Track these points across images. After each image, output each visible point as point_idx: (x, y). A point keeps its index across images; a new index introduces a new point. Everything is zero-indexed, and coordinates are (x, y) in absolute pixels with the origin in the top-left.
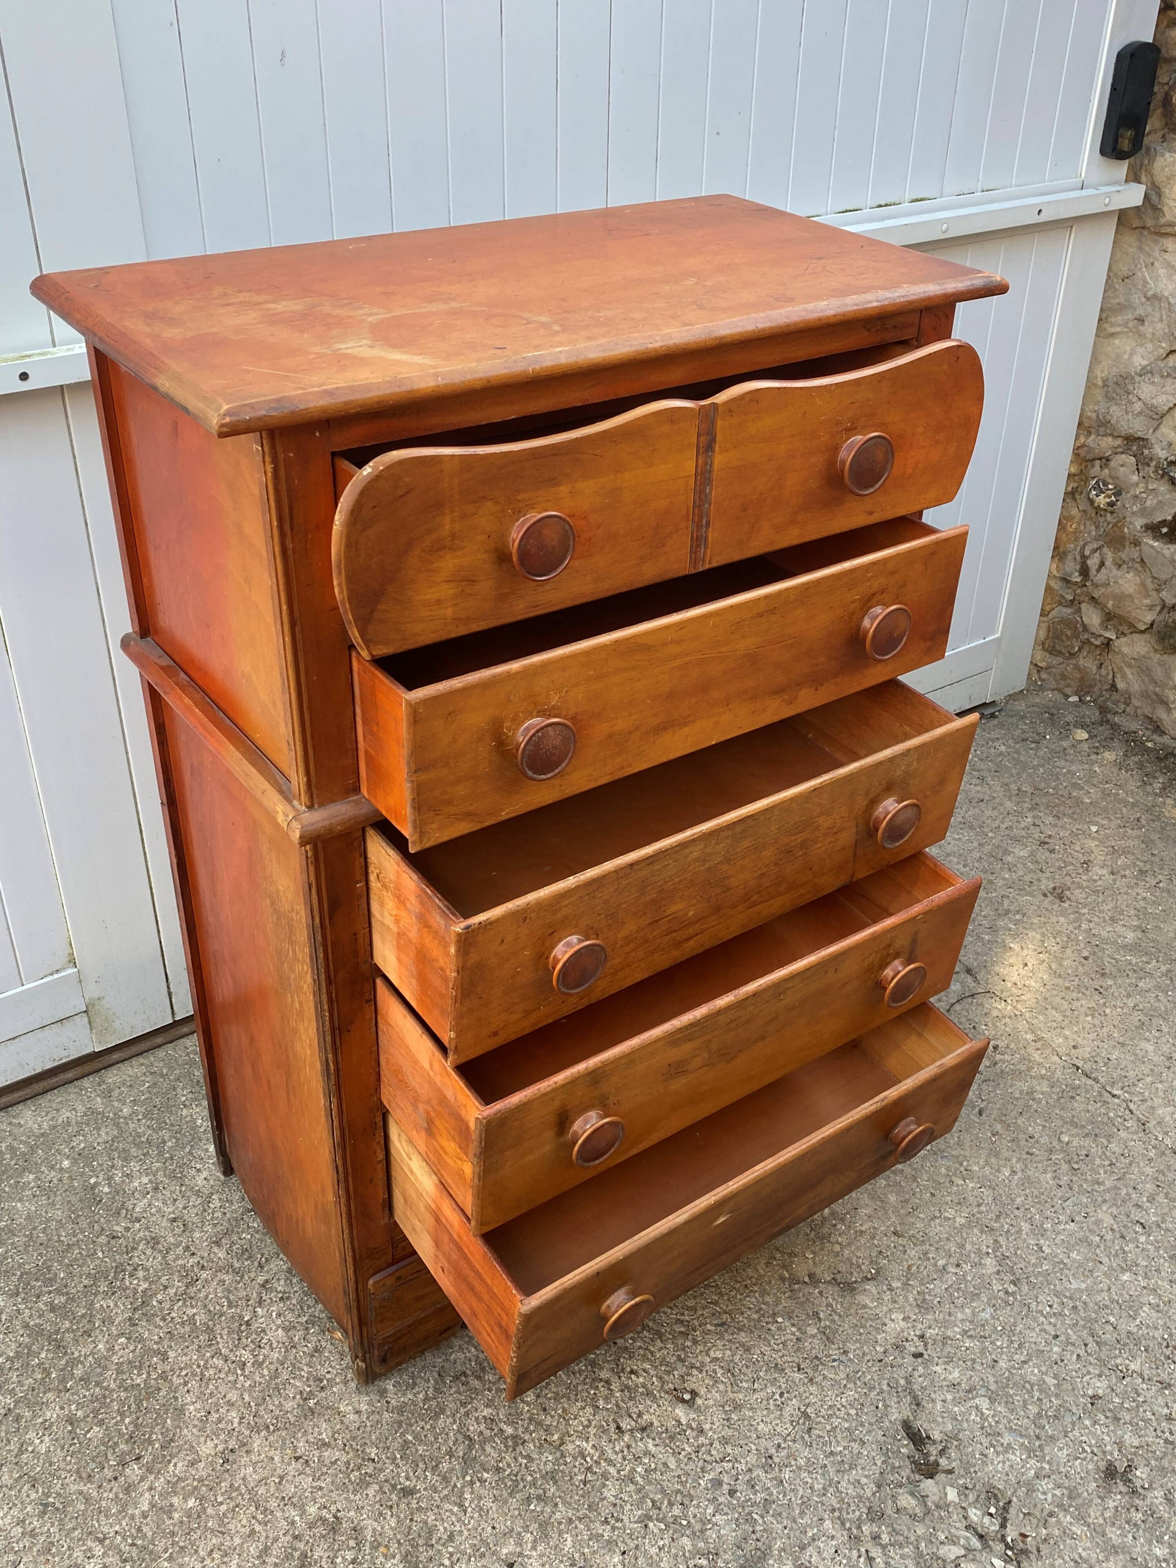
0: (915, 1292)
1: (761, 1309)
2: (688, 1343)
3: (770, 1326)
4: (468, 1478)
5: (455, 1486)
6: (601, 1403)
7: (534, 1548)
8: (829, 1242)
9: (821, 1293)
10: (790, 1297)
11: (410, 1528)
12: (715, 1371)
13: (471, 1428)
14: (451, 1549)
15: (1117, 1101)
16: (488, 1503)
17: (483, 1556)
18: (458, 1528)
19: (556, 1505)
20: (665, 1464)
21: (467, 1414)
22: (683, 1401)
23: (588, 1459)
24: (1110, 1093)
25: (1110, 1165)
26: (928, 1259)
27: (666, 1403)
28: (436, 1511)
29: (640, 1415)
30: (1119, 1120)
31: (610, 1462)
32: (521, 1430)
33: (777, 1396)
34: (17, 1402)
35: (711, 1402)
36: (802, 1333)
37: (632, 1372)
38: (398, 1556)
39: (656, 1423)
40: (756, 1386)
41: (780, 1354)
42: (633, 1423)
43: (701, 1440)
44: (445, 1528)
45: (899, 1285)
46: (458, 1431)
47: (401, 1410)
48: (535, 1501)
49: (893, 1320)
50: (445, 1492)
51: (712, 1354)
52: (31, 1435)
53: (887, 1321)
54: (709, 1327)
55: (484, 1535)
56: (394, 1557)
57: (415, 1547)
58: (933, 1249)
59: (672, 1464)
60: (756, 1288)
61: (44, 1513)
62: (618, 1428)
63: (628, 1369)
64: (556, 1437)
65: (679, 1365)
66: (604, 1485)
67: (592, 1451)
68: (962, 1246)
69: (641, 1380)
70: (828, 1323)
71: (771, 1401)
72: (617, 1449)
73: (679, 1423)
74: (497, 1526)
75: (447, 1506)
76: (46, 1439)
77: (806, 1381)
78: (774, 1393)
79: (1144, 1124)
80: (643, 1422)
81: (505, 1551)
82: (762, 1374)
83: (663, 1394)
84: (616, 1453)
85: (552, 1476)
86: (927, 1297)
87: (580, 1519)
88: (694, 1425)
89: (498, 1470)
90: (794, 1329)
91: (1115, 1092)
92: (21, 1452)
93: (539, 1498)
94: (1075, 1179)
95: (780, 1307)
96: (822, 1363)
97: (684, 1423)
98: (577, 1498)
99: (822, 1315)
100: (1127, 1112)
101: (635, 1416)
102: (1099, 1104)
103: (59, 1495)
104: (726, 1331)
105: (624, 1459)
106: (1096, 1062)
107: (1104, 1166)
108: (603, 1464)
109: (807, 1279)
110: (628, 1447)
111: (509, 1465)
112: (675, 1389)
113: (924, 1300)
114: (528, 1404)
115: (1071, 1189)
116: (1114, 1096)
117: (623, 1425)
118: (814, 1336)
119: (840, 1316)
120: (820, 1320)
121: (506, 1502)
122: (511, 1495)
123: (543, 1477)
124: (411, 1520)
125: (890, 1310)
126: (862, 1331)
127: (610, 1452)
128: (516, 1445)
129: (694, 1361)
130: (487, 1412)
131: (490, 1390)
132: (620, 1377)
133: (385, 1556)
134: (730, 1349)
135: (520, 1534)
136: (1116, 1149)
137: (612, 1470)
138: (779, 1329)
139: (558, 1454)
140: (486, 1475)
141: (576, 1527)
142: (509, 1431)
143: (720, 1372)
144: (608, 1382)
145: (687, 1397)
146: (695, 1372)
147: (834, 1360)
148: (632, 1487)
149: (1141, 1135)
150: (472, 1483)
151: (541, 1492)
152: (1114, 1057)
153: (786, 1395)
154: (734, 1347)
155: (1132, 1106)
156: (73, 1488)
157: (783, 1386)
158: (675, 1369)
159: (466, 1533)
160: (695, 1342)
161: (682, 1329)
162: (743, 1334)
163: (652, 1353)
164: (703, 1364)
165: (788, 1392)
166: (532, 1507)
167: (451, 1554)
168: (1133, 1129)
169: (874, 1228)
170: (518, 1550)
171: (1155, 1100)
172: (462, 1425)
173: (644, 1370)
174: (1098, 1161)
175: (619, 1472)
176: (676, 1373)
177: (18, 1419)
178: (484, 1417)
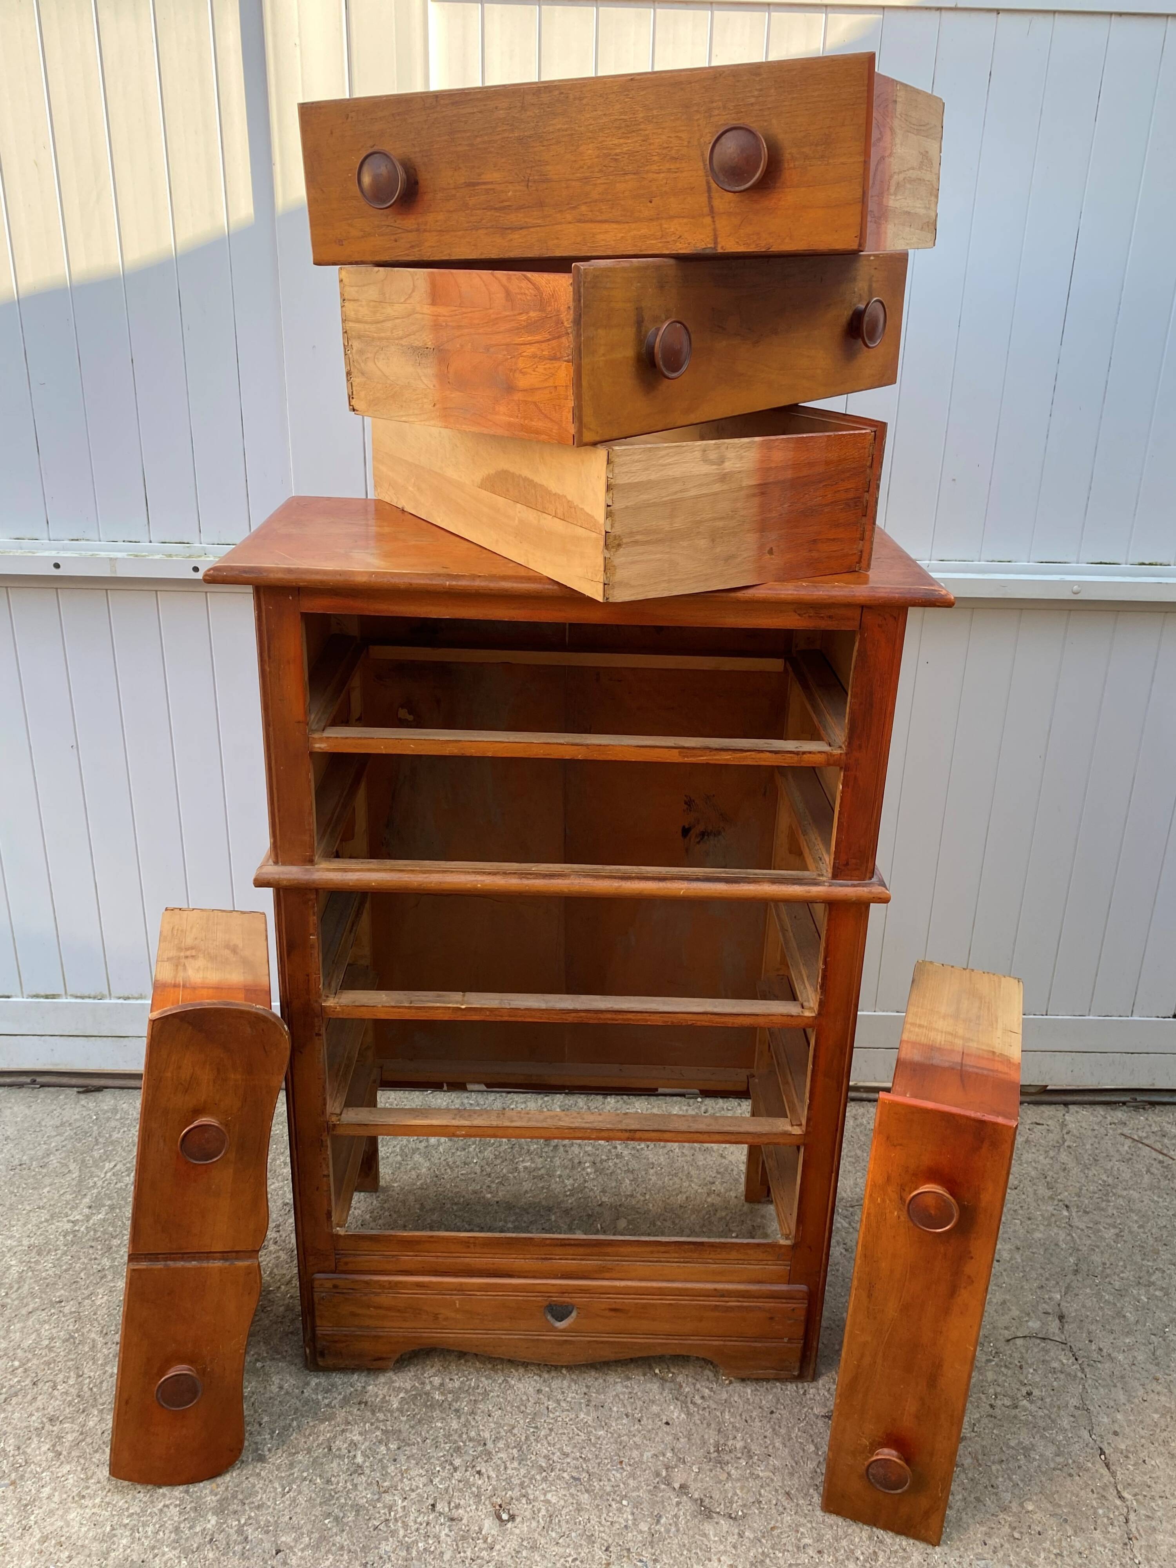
0: (760, 1550)
1: (618, 1486)
2: (538, 1477)
3: (613, 1503)
4: (305, 1474)
5: (293, 1474)
6: (436, 1481)
7: (303, 1550)
8: (722, 1468)
9: (678, 1504)
10: (650, 1491)
11: (242, 1482)
12: (539, 1510)
13: (337, 1442)
14: (253, 1514)
15: (1118, 1502)
16: (301, 1500)
17: (267, 1532)
18: (269, 1503)
19: (343, 1531)
20: (442, 1553)
21: (343, 1431)
22: (499, 1518)
23: (392, 1514)
24: (1118, 1492)
25: (1056, 1555)
26: (797, 1531)
27: (484, 1511)
28: (266, 1483)
29: (457, 1507)
30: (1105, 1520)
31: (405, 1526)
32: (367, 1464)
33: (570, 1559)
34: (111, 1267)
35: (517, 1531)
36: (634, 1524)
37: (479, 1472)
38: (218, 1497)
39: (465, 1521)
40: (561, 1541)
41: (602, 1529)
42: (447, 1509)
43: (484, 1554)
44: (261, 1498)
45: (752, 1536)
46: (328, 1439)
47: (306, 1402)
48: (331, 1519)
49: (720, 1561)
50: (283, 1475)
51: (549, 1496)
52: (101, 1291)
53: (714, 1558)
54: (565, 1475)
55: (281, 1519)
56: (216, 1495)
57: (234, 1496)
58: (809, 1525)
59: (447, 1557)
60: (628, 1468)
61: (67, 1340)
62: (433, 1506)
63: (478, 1469)
64: (386, 1484)
65: (517, 1489)
66: (387, 1539)
67: (400, 1510)
68: (837, 1539)
69: (480, 1482)
70: (663, 1530)
71: (562, 1560)
72: (419, 1520)
73: (481, 1530)
74: (294, 1519)
75: (277, 1485)
76: (106, 1298)
77: (604, 1562)
78: (570, 1555)
79: (1130, 1539)
80: (455, 1513)
81: (283, 1539)
82: (573, 1534)
83: (487, 1502)
84: (415, 1522)
85: (358, 1509)
86: (768, 1561)
87: (350, 1551)
88: (489, 1540)
89: (329, 1482)
90: (630, 1517)
91: (1125, 1494)
92: (88, 1297)
93: (336, 1519)
94: (1007, 1545)
95: (635, 1494)
96: (628, 1557)
97: (483, 1533)
98: (360, 1535)
99: (663, 1521)
100: (1122, 1519)
101: (452, 1505)
102: (1095, 1496)
103: (83, 1334)
104: (576, 1486)
105: (417, 1530)
106: (1127, 1457)
107: (1050, 1552)
108: (399, 1524)
109: (677, 1486)
110: (428, 1524)
111: (338, 1483)
112: (500, 1506)
113: (763, 1561)
114: (388, 1449)
115: (995, 1552)
116: (1121, 1497)
117: (439, 1507)
118: (641, 1532)
119: (678, 1530)
120: (658, 1522)
121: (314, 1506)
122: (321, 1504)
123: (352, 1506)
124: (247, 1478)
125: (725, 1552)
126: (685, 1552)
127: (412, 1518)
128: (355, 1472)
129: (530, 1492)
130: (357, 1438)
131: (372, 1424)
132: (466, 1471)
133: (211, 1492)
134: (565, 1501)
135: (303, 1534)
136: (1077, 1545)
137: (402, 1533)
138: (619, 1510)
139: (376, 1497)
140: (318, 1480)
141: (342, 1555)
142: (359, 1459)
143: (543, 1512)
144: (455, 1469)
145: (505, 1517)
146: (524, 1501)
147: (641, 1561)
148: (404, 1553)
149: (1118, 1547)
150: (305, 1479)
151: (341, 1515)
152: (1153, 1463)
153: (578, 1562)
154: (571, 1500)
155: (1132, 1517)
156: (93, 1335)
157: (583, 1554)
158: (512, 1489)
159: (271, 1510)
160: (545, 1479)
161: (544, 1465)
162: (586, 1496)
163: (506, 1468)
164: (536, 1499)
165: (582, 1562)
166: (326, 1521)
167: (250, 1518)
168: (1113, 1536)
169: (772, 1480)
170: (292, 1544)
171: (1164, 1524)
172: (335, 1437)
173: (488, 1477)
174: (1047, 1544)
175: (405, 1536)
176: (510, 1493)
177: (105, 1276)
178: (352, 1441)
